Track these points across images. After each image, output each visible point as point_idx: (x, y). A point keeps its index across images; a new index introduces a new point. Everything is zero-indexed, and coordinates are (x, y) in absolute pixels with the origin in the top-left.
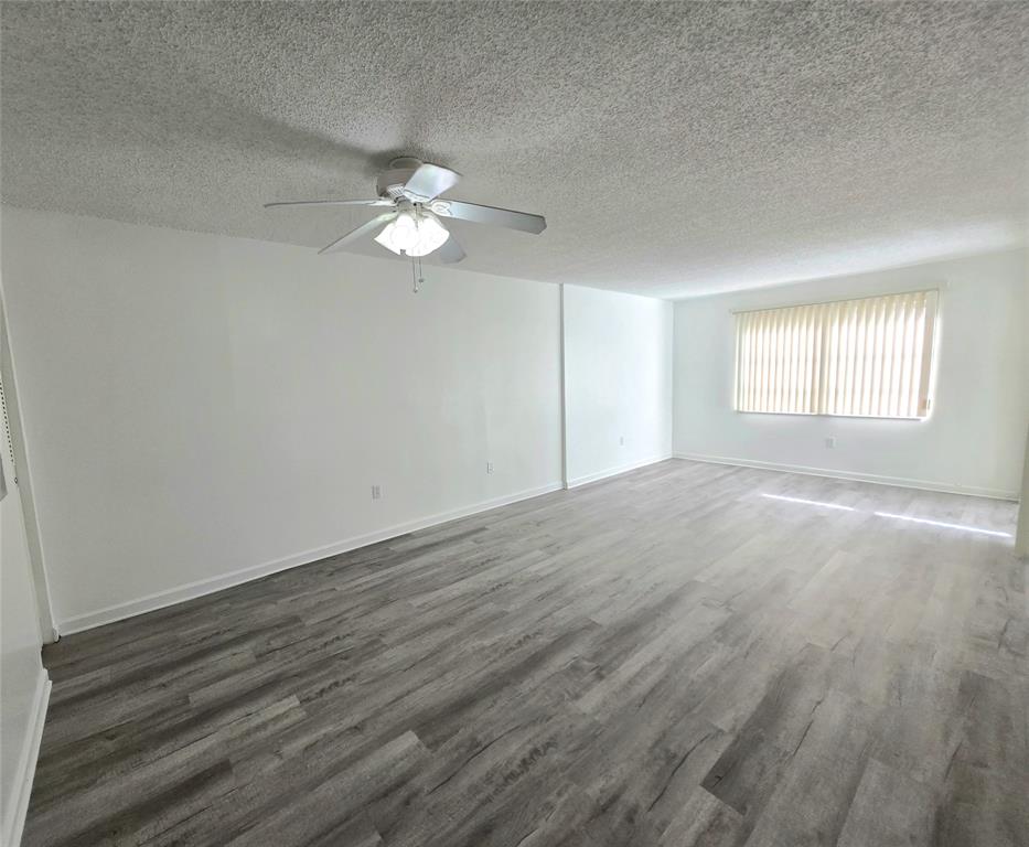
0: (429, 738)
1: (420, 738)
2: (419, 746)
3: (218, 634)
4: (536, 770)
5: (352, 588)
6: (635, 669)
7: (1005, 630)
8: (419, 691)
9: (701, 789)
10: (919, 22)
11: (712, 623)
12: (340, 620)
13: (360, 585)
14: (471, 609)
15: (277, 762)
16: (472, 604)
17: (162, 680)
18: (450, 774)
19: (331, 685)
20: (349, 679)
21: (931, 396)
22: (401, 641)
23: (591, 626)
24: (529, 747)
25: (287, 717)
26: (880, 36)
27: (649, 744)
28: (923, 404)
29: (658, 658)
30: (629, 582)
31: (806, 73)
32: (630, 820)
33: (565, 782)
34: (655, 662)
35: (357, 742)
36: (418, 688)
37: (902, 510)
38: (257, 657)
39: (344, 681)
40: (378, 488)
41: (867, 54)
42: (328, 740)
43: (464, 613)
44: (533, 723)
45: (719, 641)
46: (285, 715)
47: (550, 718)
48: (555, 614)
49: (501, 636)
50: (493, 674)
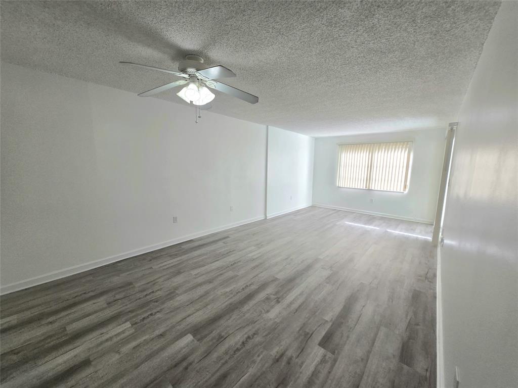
0: (199, 337)
1: (194, 337)
2: (193, 340)
3: (85, 293)
4: (248, 347)
5: (161, 267)
6: (293, 297)
7: (428, 273)
8: (194, 315)
9: (318, 346)
10: (413, 31)
11: (325, 276)
12: (154, 283)
13: (166, 265)
14: (221, 274)
15: (117, 356)
16: (221, 272)
17: (51, 319)
18: (208, 352)
19: (149, 315)
20: (158, 312)
21: (408, 183)
22: (186, 292)
23: (276, 279)
24: (246, 336)
25: (124, 333)
26: (399, 35)
27: (298, 329)
28: (405, 187)
29: (303, 292)
30: (292, 259)
31: (371, 45)
32: (289, 363)
33: (261, 350)
34: (301, 294)
35: (162, 342)
36: (194, 313)
37: (395, 229)
38: (107, 304)
39: (156, 313)
40: (176, 218)
41: (394, 41)
42: (146, 342)
43: (217, 277)
44: (248, 325)
45: (327, 283)
46: (123, 332)
47: (256, 322)
48: (260, 275)
49: (235, 286)
50: (230, 304)
